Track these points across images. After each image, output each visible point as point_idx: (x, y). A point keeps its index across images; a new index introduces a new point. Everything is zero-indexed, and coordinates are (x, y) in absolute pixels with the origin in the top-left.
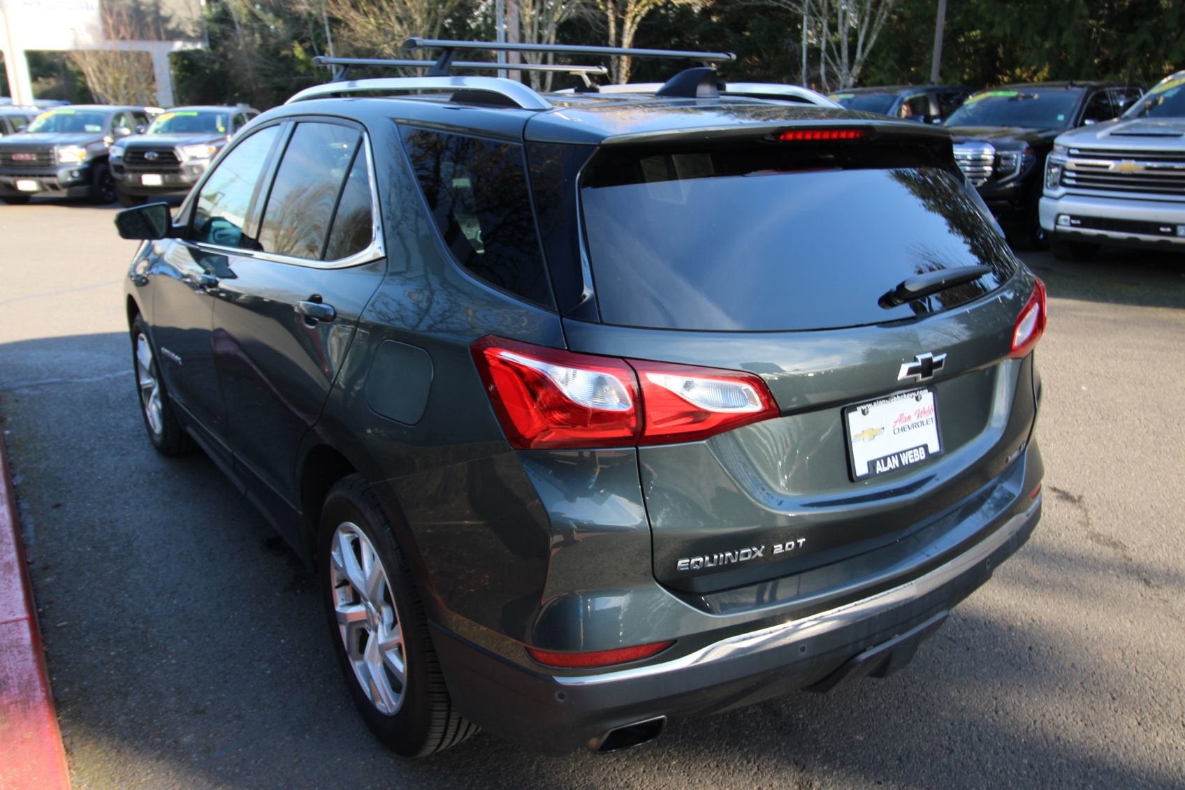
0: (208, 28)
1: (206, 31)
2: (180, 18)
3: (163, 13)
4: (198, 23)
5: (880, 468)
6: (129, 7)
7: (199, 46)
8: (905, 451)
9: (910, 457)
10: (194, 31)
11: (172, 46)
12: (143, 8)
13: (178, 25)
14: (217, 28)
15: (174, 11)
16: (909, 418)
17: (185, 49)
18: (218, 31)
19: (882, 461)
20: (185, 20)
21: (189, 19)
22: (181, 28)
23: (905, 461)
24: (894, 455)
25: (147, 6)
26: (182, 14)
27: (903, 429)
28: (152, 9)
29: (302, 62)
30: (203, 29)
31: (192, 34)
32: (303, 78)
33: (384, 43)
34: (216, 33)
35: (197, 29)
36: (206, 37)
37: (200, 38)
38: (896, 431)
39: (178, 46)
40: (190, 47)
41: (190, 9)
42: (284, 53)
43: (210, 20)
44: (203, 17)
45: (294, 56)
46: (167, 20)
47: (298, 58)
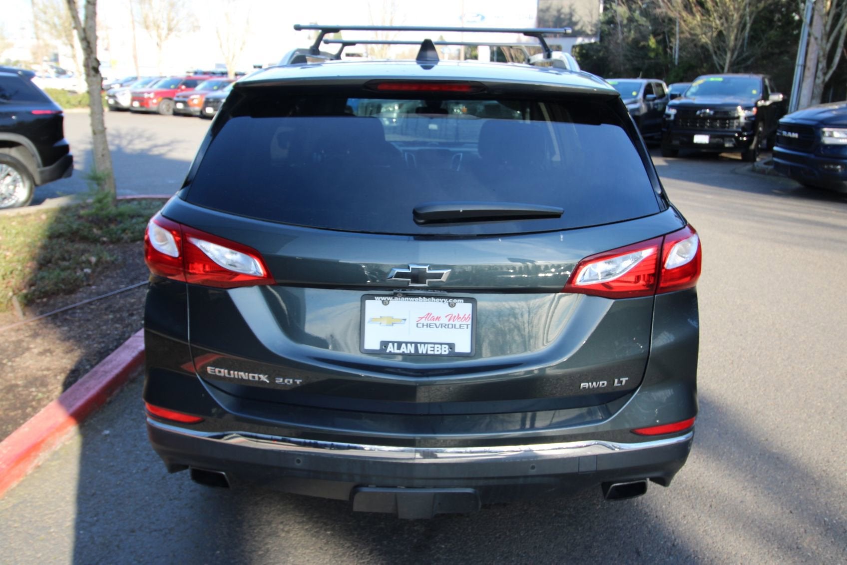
0: (600, 28)
1: (599, 31)
2: (584, 22)
3: (574, 19)
4: (596, 25)
5: (390, 349)
6: (554, 16)
7: (593, 41)
8: (425, 343)
9: (429, 349)
10: (591, 30)
11: (576, 41)
12: (562, 16)
13: (582, 27)
14: (606, 28)
15: (581, 18)
16: (438, 318)
17: (583, 43)
18: (606, 29)
19: (396, 345)
20: (586, 23)
21: (589, 23)
22: (584, 29)
23: (422, 350)
24: (411, 343)
25: (565, 15)
26: (586, 19)
27: (429, 326)
28: (568, 17)
29: (653, 50)
30: (597, 29)
31: (590, 33)
32: (653, 61)
33: (702, 34)
34: (605, 31)
35: (594, 29)
36: (599, 34)
37: (594, 35)
38: (420, 325)
39: (580, 40)
40: (587, 41)
41: (592, 16)
42: (642, 43)
43: (603, 23)
44: (599, 21)
45: (649, 45)
46: (576, 24)
47: (651, 47)
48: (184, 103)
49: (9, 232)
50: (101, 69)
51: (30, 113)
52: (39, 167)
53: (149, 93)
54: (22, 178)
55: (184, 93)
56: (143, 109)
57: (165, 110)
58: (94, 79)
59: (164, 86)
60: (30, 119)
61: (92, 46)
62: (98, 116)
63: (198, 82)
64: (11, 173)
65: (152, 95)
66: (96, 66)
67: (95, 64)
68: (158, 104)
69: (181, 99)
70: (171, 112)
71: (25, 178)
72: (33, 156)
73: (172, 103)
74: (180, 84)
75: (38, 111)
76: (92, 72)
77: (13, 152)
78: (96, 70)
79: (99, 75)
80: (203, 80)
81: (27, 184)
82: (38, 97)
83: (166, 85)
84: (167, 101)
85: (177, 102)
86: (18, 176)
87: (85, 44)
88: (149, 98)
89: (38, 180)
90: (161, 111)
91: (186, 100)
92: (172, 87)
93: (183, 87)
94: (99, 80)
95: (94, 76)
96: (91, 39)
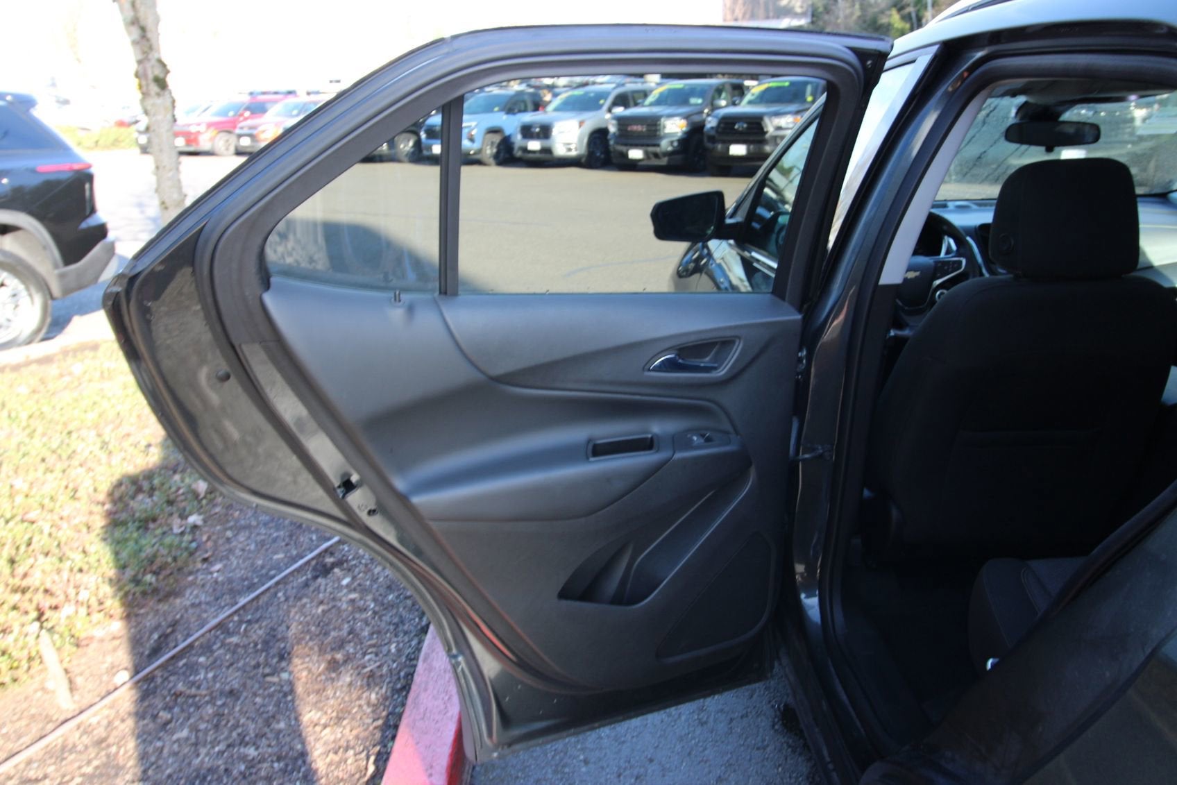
0: (812, 5)
1: (810, 7)
7: (802, 21)
10: (801, 8)
11: (780, 23)
14: (820, 3)
18: (821, 6)
30: (808, 5)
34: (819, 8)
35: (804, 5)
37: (803, 14)
39: (785, 22)
40: (795, 22)
42: (881, 21)
47: (893, 26)
48: (251, 136)
49: (13, 415)
50: (170, 80)
51: (34, 171)
52: (56, 267)
53: (199, 125)
54: (27, 289)
55: (250, 122)
56: (191, 149)
57: (223, 149)
58: (159, 101)
59: (218, 114)
60: (32, 182)
61: (149, 35)
62: (170, 174)
63: (268, 105)
64: (6, 282)
65: (202, 128)
66: (161, 76)
67: (158, 72)
68: (212, 139)
69: (246, 131)
70: (232, 149)
71: (33, 290)
72: (45, 248)
73: (233, 139)
74: (242, 109)
75: (49, 166)
76: (154, 88)
77: (7, 243)
78: (161, 83)
79: (167, 93)
80: (276, 102)
81: (38, 299)
82: (43, 140)
83: (224, 113)
84: (224, 136)
85: (240, 136)
86: (21, 287)
87: (136, 33)
88: (199, 133)
89: (56, 289)
90: (217, 151)
91: (255, 132)
92: (231, 114)
93: (247, 114)
94: (169, 103)
95: (158, 95)
96: (149, 23)
